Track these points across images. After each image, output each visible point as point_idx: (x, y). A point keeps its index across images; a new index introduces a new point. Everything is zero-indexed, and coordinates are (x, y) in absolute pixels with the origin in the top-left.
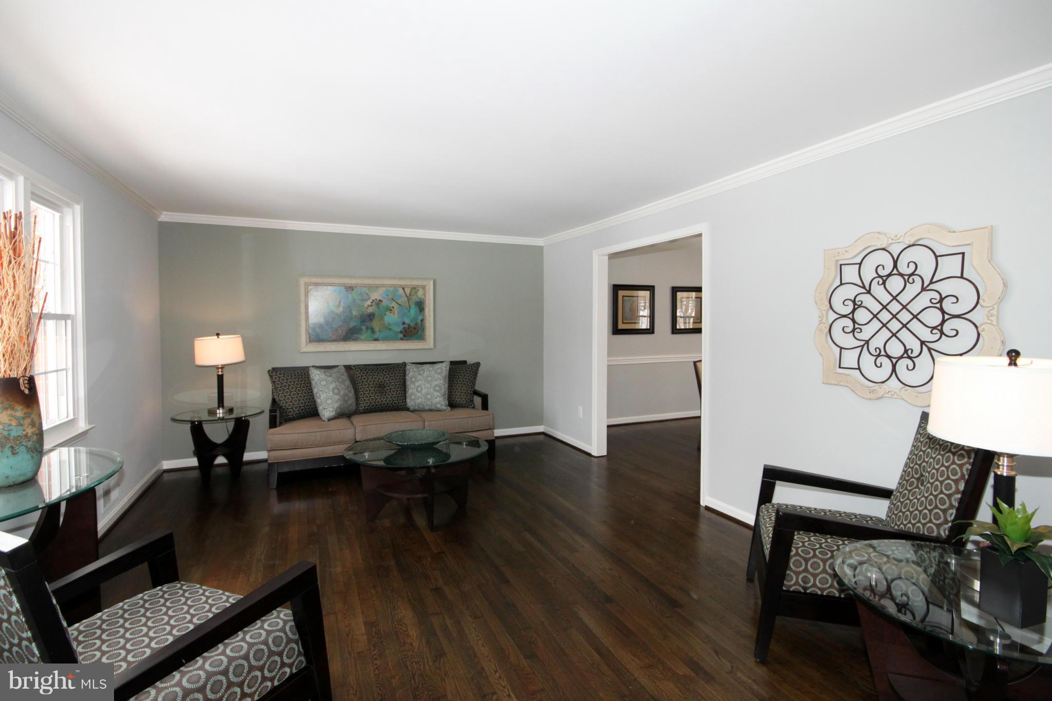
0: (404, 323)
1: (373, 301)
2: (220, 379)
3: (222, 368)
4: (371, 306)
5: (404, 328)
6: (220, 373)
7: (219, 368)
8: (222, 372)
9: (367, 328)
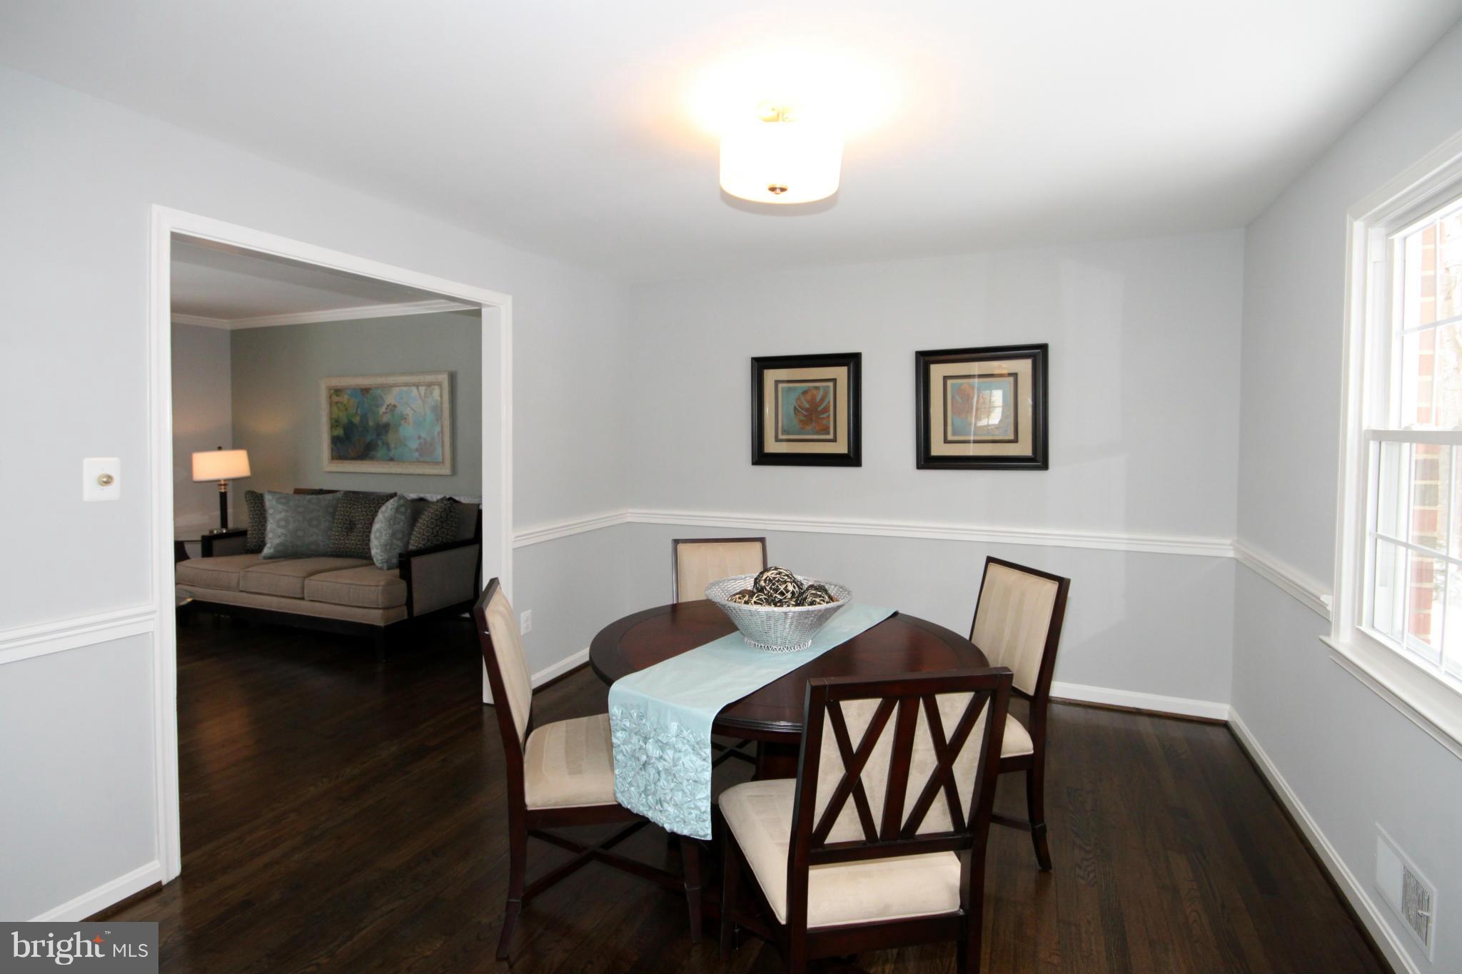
0: (419, 437)
1: (388, 406)
2: (223, 497)
3: (225, 485)
4: (386, 413)
5: (420, 444)
6: (223, 491)
7: (221, 485)
8: (225, 489)
9: (383, 443)
